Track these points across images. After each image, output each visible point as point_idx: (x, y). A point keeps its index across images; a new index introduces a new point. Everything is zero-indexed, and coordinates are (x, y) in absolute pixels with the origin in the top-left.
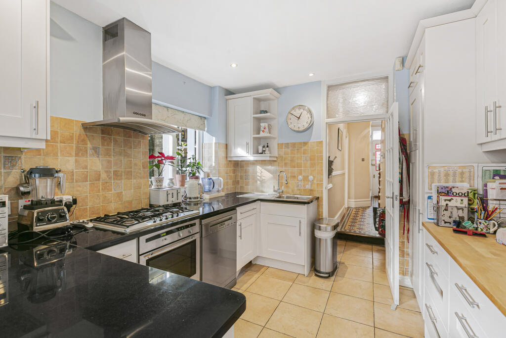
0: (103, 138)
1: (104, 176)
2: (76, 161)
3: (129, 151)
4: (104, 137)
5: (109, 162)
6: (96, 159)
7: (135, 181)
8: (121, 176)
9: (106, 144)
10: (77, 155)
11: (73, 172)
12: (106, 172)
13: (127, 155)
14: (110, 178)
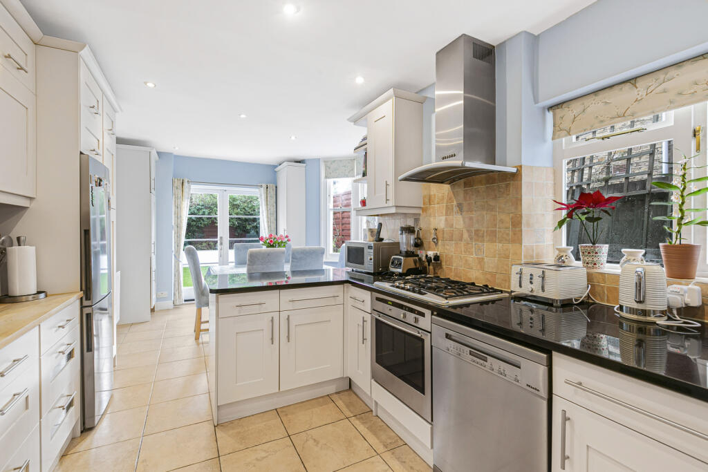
0: (466, 192)
1: (466, 235)
2: (446, 220)
3: (492, 203)
4: (467, 190)
5: (471, 219)
6: (459, 217)
7: (501, 245)
8: (483, 237)
9: (468, 198)
10: (446, 214)
11: (443, 231)
12: (468, 231)
13: (491, 209)
14: (471, 239)
